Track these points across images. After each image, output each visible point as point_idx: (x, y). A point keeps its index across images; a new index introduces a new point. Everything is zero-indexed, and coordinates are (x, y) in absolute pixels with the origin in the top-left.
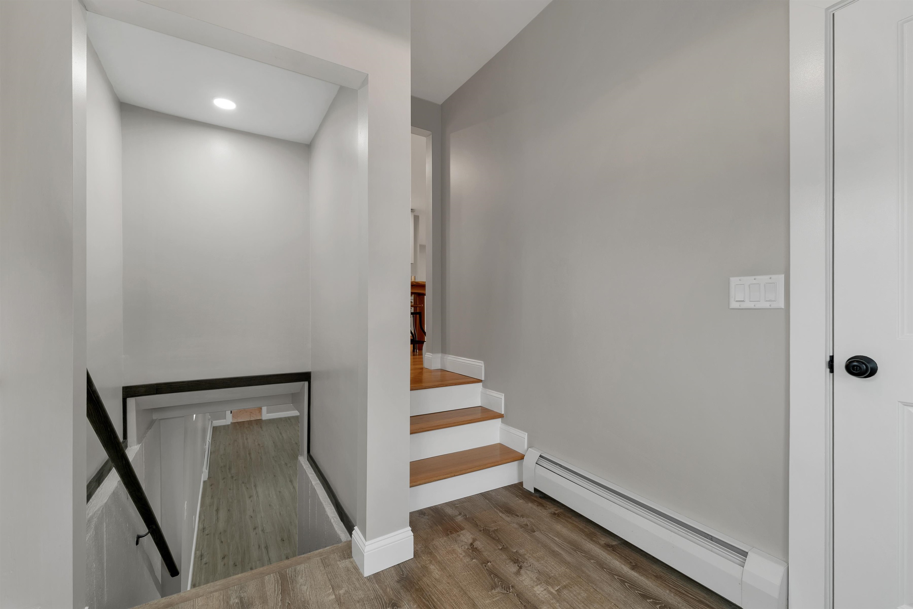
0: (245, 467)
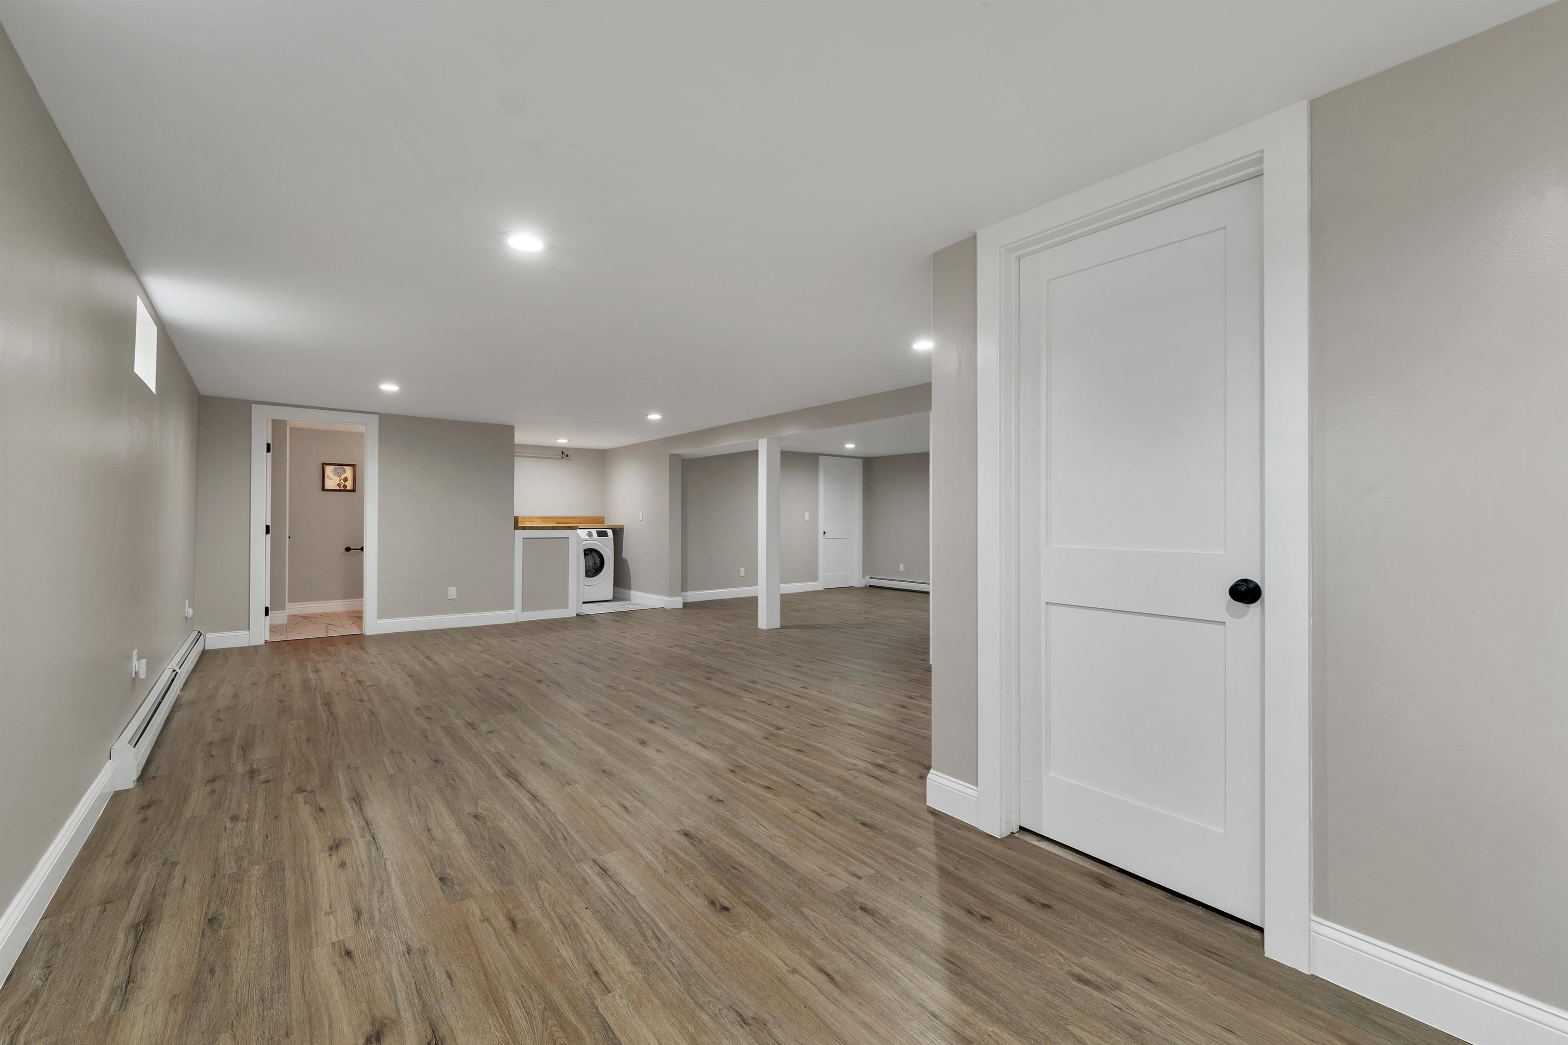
0: (309, 739)
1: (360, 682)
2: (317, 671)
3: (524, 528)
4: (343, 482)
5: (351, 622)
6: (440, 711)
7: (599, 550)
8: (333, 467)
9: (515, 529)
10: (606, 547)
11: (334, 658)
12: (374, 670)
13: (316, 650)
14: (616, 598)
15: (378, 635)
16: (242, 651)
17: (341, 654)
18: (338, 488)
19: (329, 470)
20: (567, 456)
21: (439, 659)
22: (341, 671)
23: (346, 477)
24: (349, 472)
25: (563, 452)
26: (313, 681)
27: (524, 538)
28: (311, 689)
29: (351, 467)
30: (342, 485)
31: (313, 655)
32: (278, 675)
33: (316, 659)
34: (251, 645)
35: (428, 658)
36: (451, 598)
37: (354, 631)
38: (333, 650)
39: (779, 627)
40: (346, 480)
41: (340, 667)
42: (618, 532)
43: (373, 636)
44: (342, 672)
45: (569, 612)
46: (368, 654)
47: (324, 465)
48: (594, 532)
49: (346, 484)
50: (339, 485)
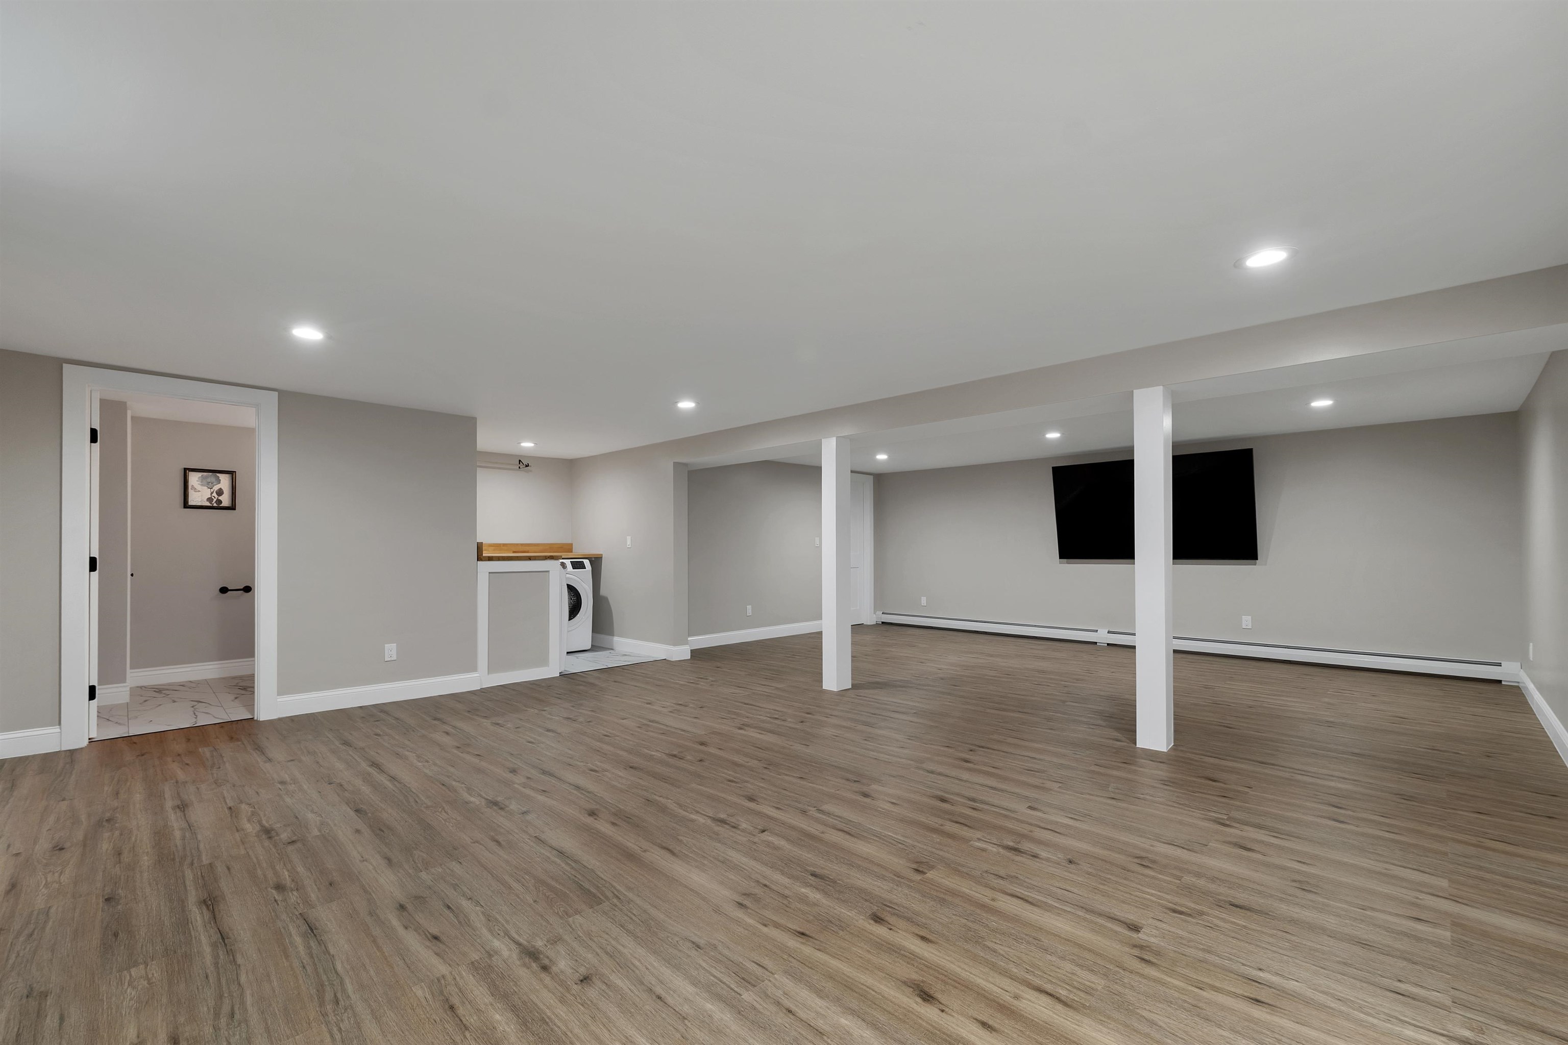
1: (268, 832)
2: (182, 807)
3: (490, 559)
4: (216, 496)
5: (232, 697)
6: (447, 912)
7: (573, 585)
8: (200, 474)
9: (478, 560)
10: (583, 581)
11: (212, 774)
12: (288, 800)
13: (179, 755)
14: (594, 648)
15: (280, 719)
16: (47, 760)
17: (224, 763)
18: (208, 504)
19: (194, 479)
20: (527, 466)
21: (395, 768)
22: (230, 805)
23: (221, 489)
24: (224, 482)
25: (520, 461)
26: (178, 834)
27: (489, 573)
28: (174, 859)
29: (227, 475)
30: (215, 500)
31: (175, 768)
32: (108, 821)
33: (181, 775)
34: (63, 749)
35: (375, 765)
36: (389, 659)
37: (240, 714)
38: (208, 754)
39: (851, 687)
40: (220, 492)
41: (226, 794)
42: (596, 561)
43: (271, 722)
44: (230, 808)
45: (551, 671)
46: (270, 760)
47: (186, 471)
48: (568, 562)
49: (220, 498)
50: (210, 500)
